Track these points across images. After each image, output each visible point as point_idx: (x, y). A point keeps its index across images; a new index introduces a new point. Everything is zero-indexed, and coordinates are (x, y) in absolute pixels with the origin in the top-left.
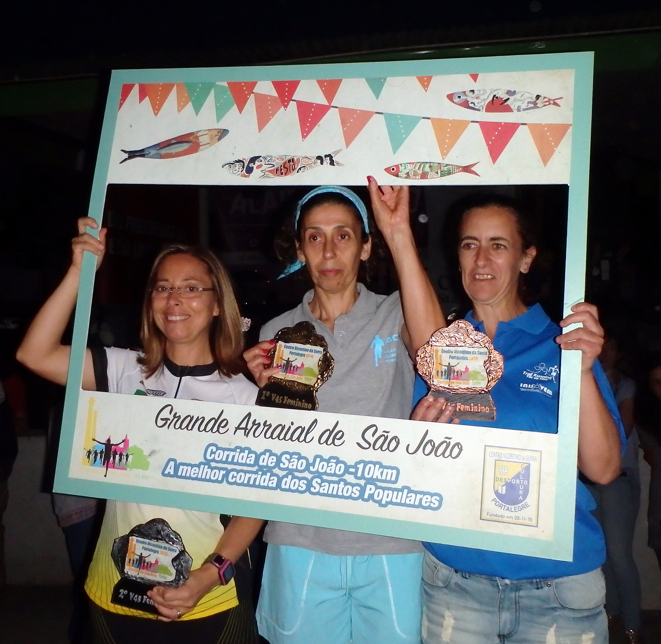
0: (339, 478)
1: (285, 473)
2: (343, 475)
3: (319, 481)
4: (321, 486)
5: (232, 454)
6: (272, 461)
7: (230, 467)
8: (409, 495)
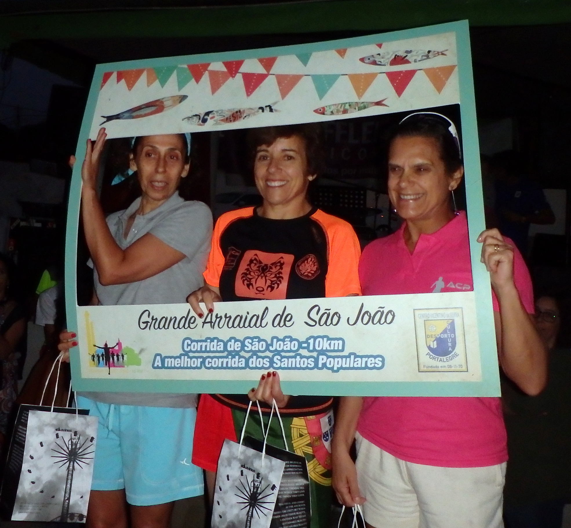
0: (295, 353)
1: (250, 354)
2: (298, 350)
3: (279, 358)
4: (281, 362)
5: (204, 344)
6: (238, 346)
7: (205, 355)
8: (356, 360)
